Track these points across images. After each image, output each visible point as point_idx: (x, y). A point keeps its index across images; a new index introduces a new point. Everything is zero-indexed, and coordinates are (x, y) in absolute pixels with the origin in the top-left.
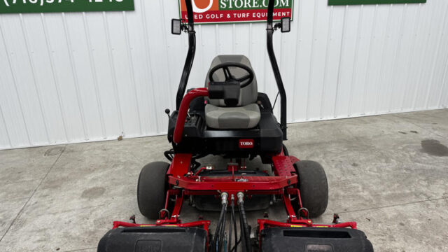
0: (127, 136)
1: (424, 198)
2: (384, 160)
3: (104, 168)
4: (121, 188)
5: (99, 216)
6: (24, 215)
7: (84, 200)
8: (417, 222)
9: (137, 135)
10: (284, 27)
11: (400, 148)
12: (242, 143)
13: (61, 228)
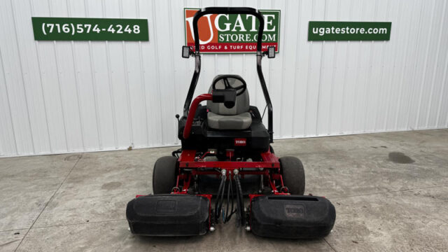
0: (136, 147)
1: (385, 190)
2: (356, 166)
3: (119, 169)
4: (135, 183)
5: (119, 201)
6: (55, 200)
7: (105, 190)
8: (377, 205)
9: (145, 146)
10: (270, 54)
11: (370, 158)
12: (237, 142)
13: (88, 208)
